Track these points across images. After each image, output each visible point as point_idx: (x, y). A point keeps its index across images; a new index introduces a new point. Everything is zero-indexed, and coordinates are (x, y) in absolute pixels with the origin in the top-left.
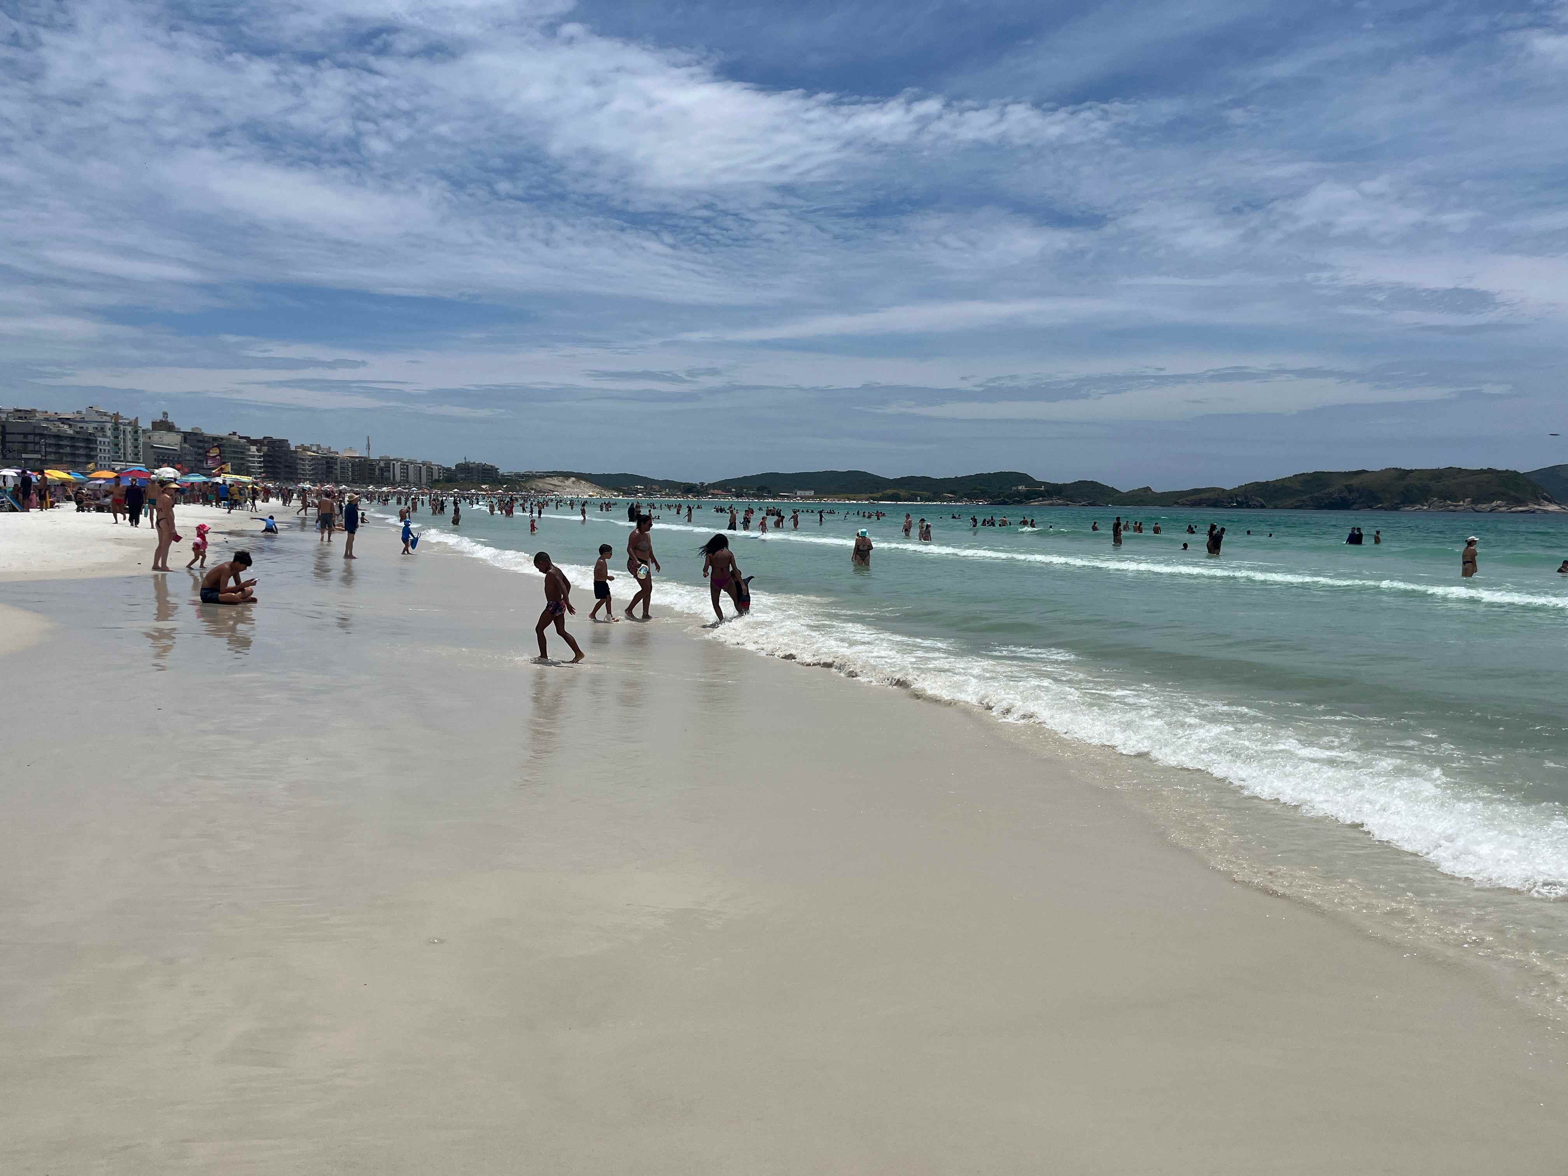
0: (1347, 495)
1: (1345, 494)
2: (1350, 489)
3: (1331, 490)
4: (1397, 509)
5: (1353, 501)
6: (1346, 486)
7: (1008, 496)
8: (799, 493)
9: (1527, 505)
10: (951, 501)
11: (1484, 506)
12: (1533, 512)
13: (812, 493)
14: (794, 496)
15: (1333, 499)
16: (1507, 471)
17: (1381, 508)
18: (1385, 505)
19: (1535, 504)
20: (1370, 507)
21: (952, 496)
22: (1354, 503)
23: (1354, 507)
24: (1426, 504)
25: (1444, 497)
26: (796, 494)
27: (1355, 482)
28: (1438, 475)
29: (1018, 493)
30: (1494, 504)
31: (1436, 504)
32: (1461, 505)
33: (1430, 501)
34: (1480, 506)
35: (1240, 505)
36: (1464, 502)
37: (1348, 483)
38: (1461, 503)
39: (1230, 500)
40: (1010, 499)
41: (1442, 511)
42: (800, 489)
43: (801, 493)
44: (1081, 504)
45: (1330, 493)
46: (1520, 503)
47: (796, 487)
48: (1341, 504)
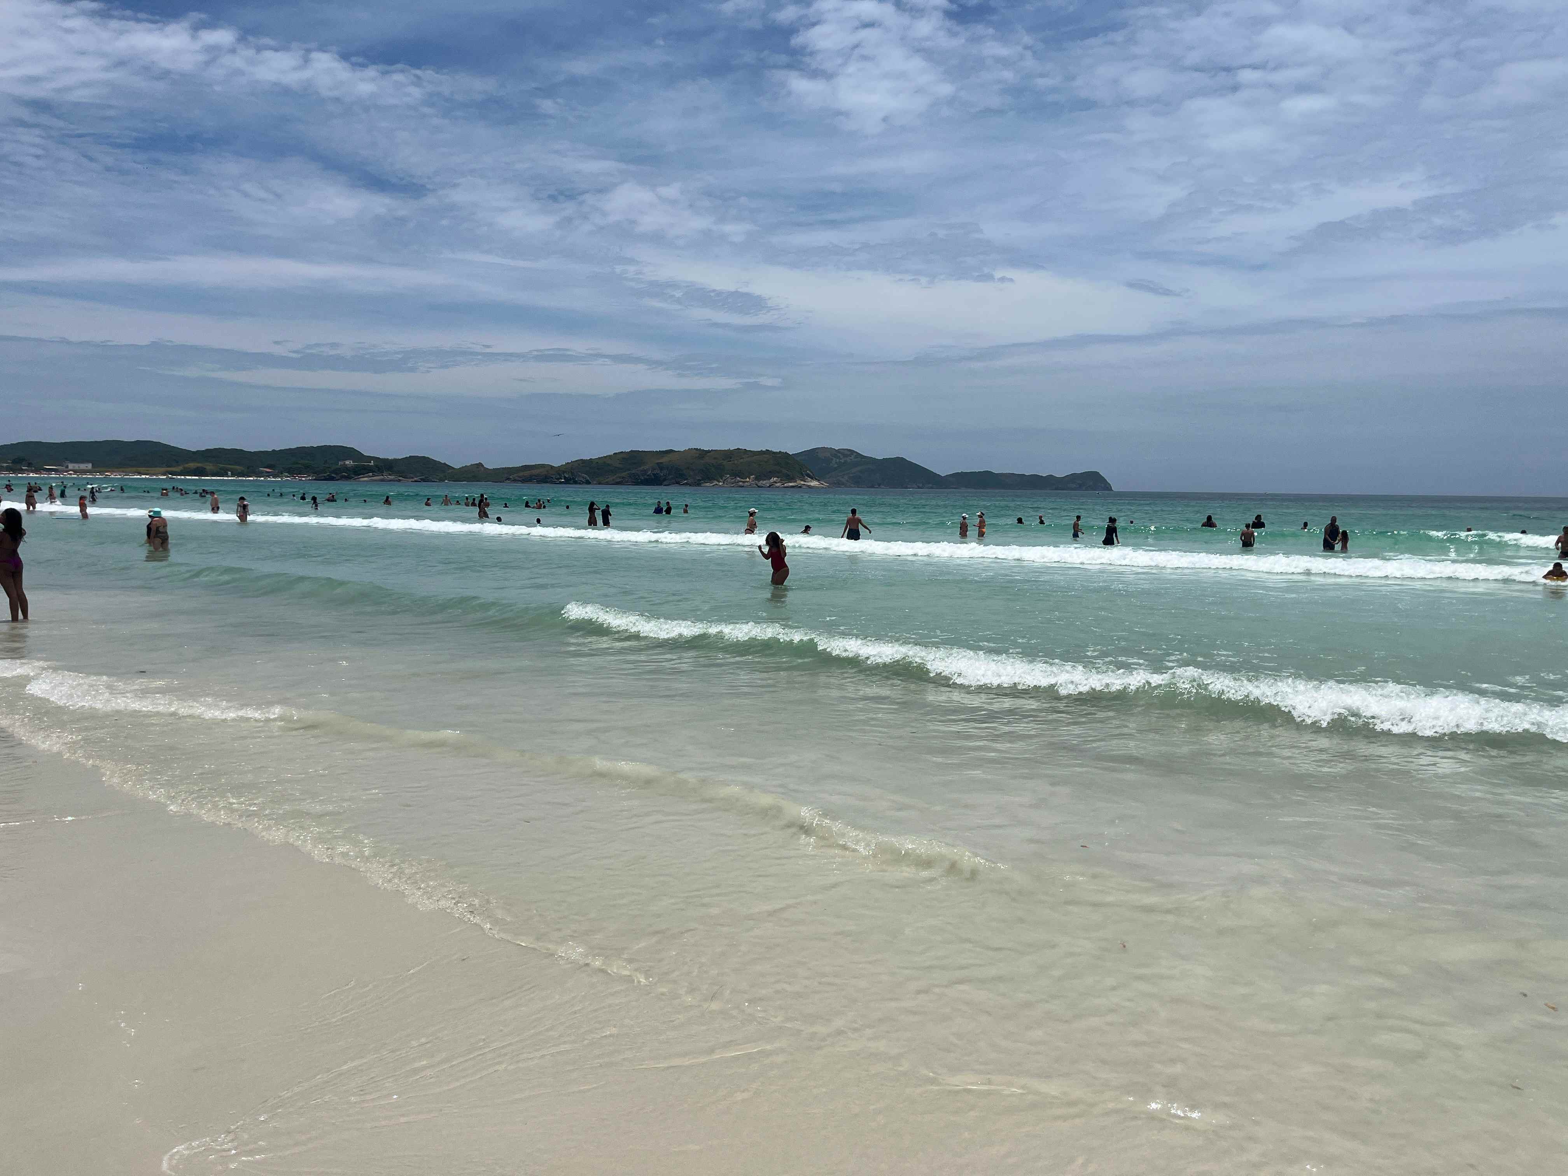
0: (659, 472)
1: (657, 471)
2: (660, 466)
3: (646, 467)
4: (699, 485)
5: (664, 477)
6: (658, 463)
7: (335, 472)
8: (71, 466)
9: (796, 482)
10: (269, 476)
11: (764, 482)
12: (800, 487)
13: (90, 466)
14: (67, 469)
15: (648, 475)
16: (780, 452)
17: (686, 484)
18: (690, 481)
19: (802, 480)
20: (678, 483)
21: (271, 471)
22: (665, 480)
23: (665, 483)
24: (721, 480)
25: (735, 474)
26: (67, 467)
27: (665, 460)
28: (729, 455)
29: (346, 469)
30: (772, 480)
31: (729, 480)
32: (747, 482)
33: (724, 478)
34: (761, 482)
35: (568, 481)
36: (750, 479)
37: (659, 461)
38: (748, 480)
39: (558, 477)
40: (336, 474)
41: (733, 487)
42: (72, 462)
43: (74, 467)
44: (413, 480)
45: (645, 470)
46: (792, 479)
47: (66, 459)
48: (654, 480)
